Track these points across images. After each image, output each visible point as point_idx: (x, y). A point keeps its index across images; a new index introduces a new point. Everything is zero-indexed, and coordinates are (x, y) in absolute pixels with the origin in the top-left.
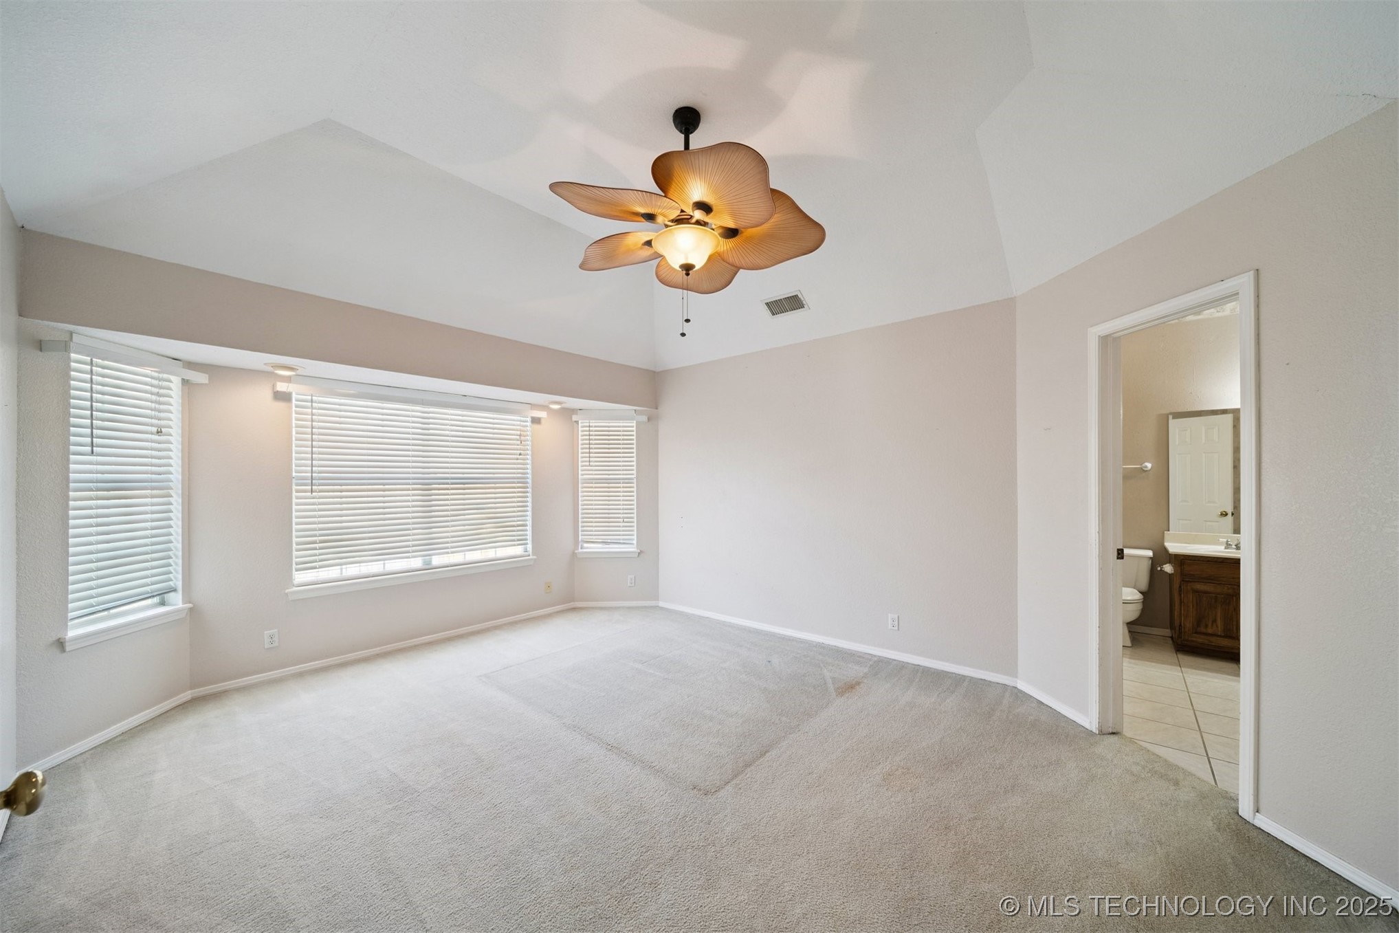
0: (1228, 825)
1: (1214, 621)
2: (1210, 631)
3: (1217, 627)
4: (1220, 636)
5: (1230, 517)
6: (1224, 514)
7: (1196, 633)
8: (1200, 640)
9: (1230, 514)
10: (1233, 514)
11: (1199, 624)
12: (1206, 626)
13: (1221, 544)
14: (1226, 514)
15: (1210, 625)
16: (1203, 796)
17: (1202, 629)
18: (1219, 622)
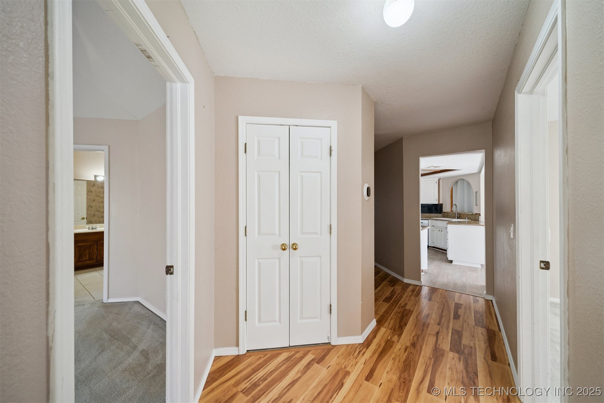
0: (101, 306)
1: (85, 255)
2: (84, 259)
3: (86, 257)
4: (88, 260)
5: (85, 219)
6: (83, 219)
7: (79, 262)
8: (80, 264)
9: (85, 218)
10: (86, 218)
11: (80, 259)
12: (83, 258)
13: (87, 228)
14: (84, 218)
15: (84, 257)
16: (92, 304)
17: (81, 260)
18: (87, 256)
